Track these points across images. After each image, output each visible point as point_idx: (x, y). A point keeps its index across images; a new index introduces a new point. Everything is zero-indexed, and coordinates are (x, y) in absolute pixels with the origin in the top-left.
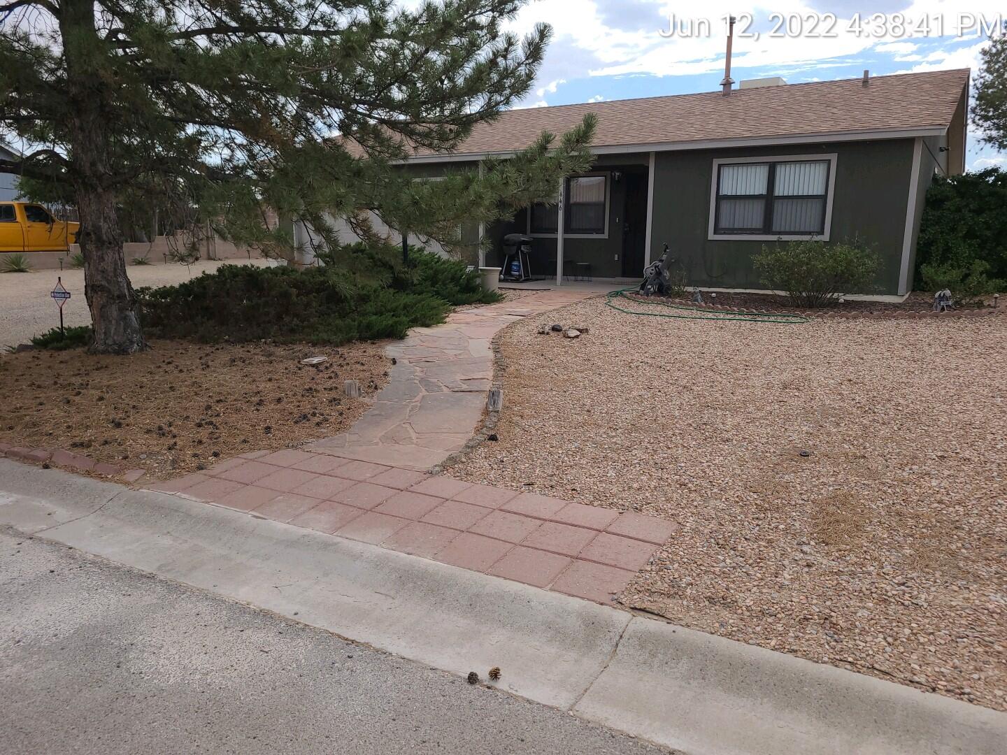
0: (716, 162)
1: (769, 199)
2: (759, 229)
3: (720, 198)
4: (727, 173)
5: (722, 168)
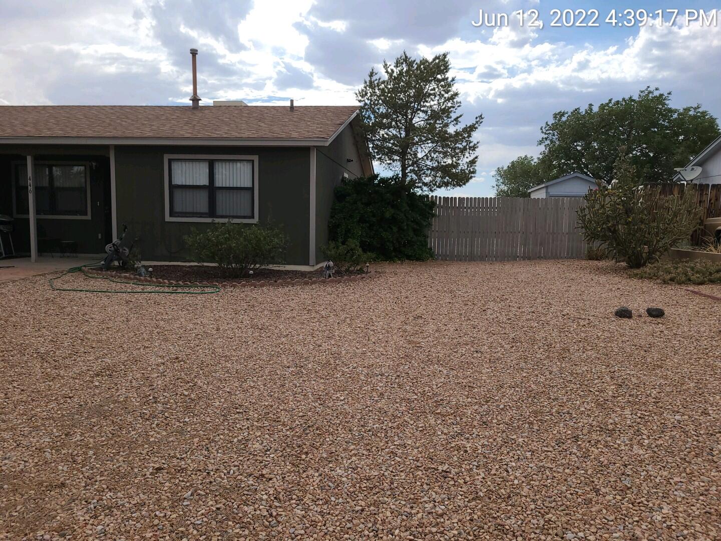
0: (166, 157)
1: (211, 189)
2: (205, 213)
3: (173, 187)
4: (176, 167)
5: (172, 163)
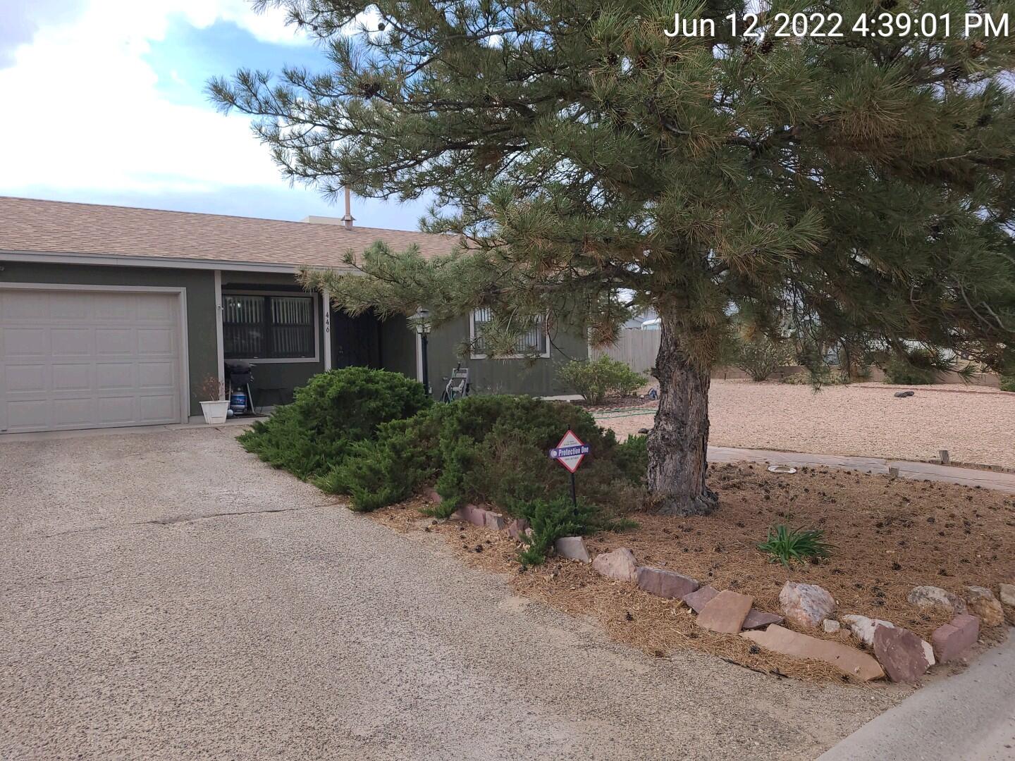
3: (476, 323)
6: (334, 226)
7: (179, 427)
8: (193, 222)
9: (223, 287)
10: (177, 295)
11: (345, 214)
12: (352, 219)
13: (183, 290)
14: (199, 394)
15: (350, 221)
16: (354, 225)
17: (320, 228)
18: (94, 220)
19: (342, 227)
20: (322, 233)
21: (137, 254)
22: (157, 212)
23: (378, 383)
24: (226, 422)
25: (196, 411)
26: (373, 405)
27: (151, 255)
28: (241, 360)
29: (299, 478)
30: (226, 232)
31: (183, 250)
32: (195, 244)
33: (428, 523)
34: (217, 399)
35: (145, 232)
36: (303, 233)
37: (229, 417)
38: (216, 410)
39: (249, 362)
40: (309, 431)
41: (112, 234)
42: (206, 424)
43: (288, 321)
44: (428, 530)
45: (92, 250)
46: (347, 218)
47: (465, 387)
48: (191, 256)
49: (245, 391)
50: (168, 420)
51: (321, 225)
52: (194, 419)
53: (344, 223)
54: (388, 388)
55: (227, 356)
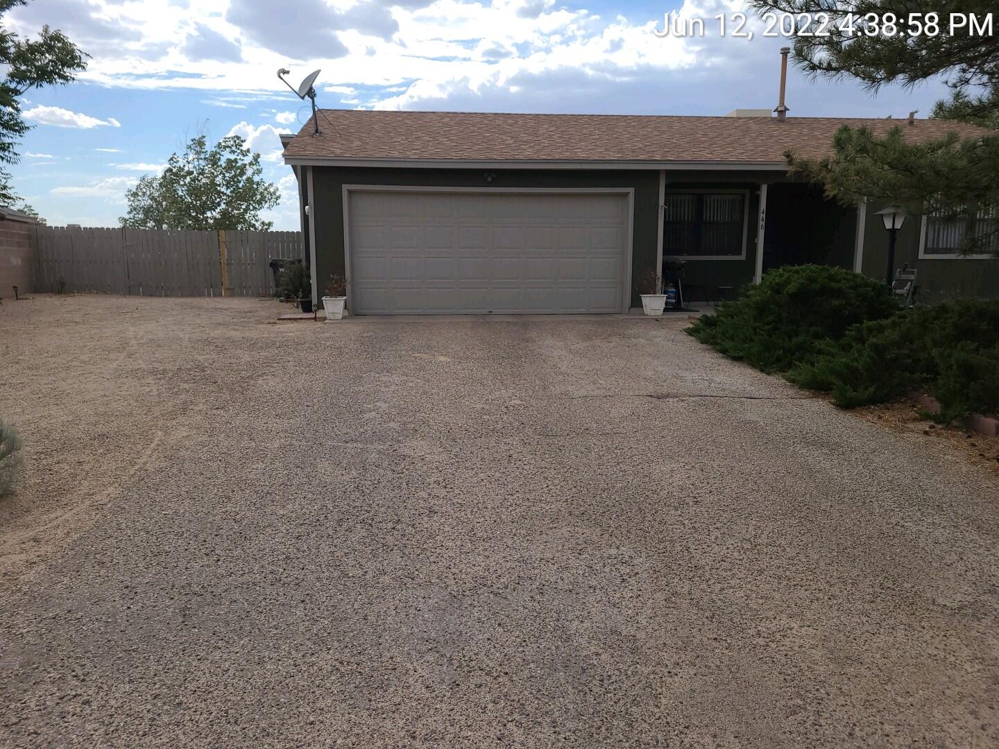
1: (971, 221)
6: (765, 118)
7: (620, 317)
8: (633, 124)
9: (666, 187)
10: (626, 195)
11: (778, 104)
12: (786, 109)
13: (631, 190)
14: (641, 287)
15: (782, 112)
16: (787, 116)
17: (751, 121)
18: (554, 128)
19: (773, 119)
20: (754, 127)
21: (597, 158)
22: (600, 118)
23: (839, 281)
24: (663, 314)
25: (636, 303)
26: (835, 303)
27: (608, 158)
28: (674, 257)
29: (762, 371)
30: (664, 132)
31: (633, 152)
32: (641, 145)
33: (925, 426)
34: (655, 293)
35: (597, 137)
36: (736, 128)
37: (664, 311)
38: (654, 303)
39: (683, 259)
40: (766, 326)
41: (571, 141)
42: (644, 315)
43: (717, 219)
44: (926, 433)
45: (561, 156)
46: (780, 109)
47: (912, 290)
48: (642, 157)
49: (677, 288)
50: (612, 311)
51: (751, 118)
52: (633, 310)
53: (775, 115)
54: (851, 288)
55: (665, 252)
